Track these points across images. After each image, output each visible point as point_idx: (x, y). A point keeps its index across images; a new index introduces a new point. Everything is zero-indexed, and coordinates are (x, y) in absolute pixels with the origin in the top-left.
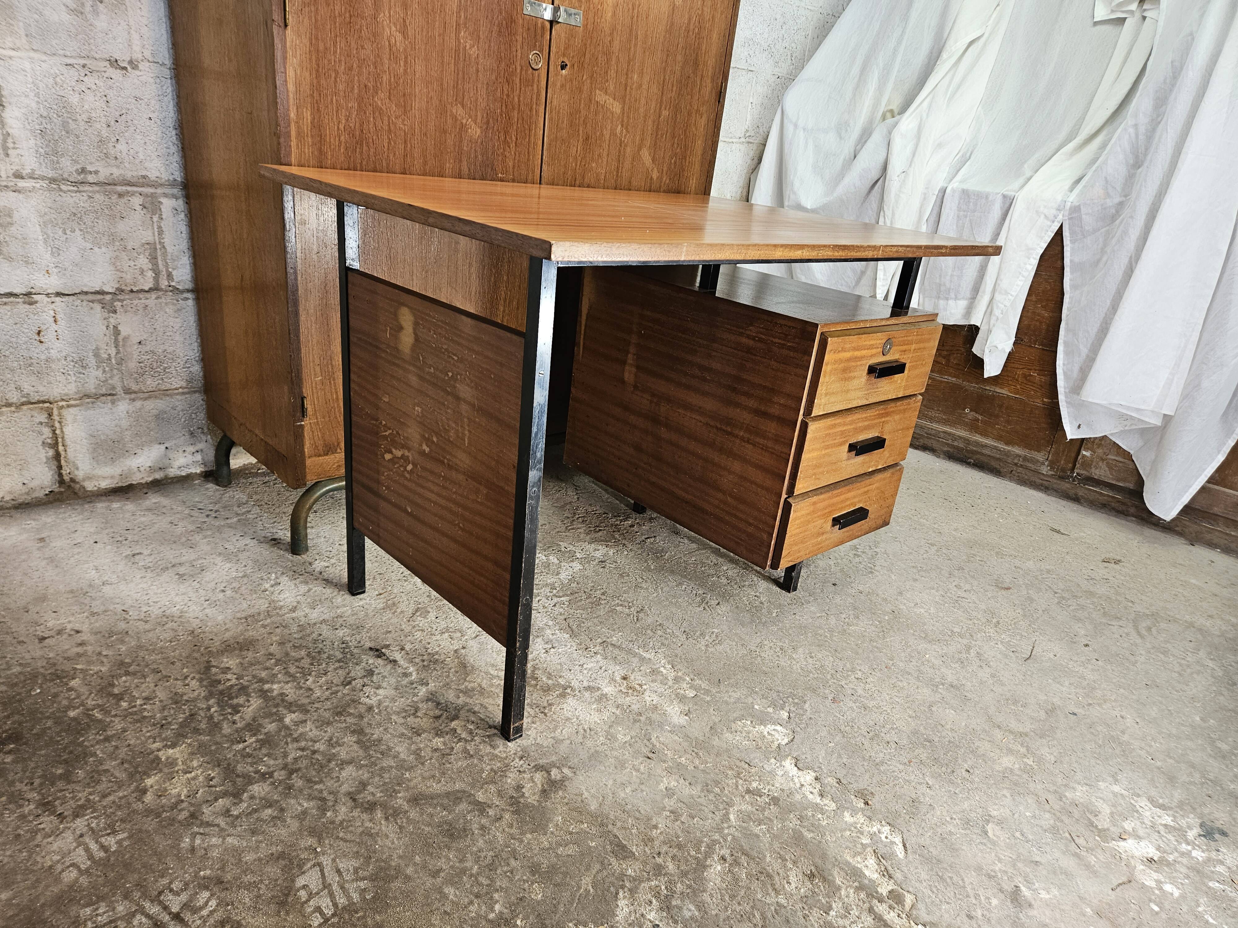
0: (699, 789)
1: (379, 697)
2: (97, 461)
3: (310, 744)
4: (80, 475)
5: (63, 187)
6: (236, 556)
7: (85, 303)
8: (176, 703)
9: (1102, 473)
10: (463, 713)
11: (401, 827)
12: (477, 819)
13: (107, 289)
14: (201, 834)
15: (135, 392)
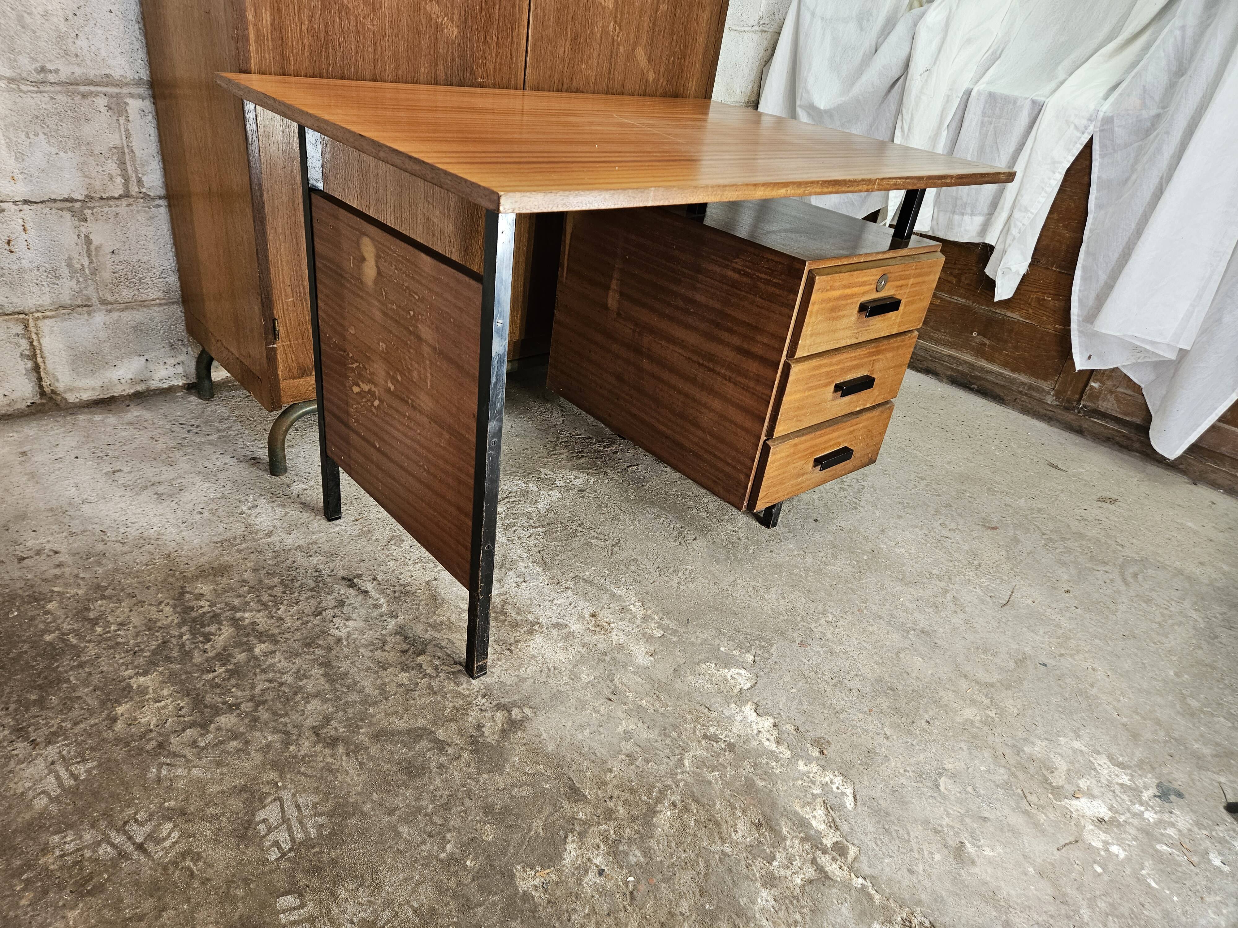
0: (656, 733)
1: (348, 629)
2: (77, 373)
3: (278, 675)
4: (60, 387)
5: (23, 87)
6: (215, 476)
7: (54, 211)
8: (150, 629)
9: (1109, 406)
10: (430, 648)
11: (361, 764)
12: (435, 758)
13: (76, 196)
14: (168, 764)
15: (111, 303)
